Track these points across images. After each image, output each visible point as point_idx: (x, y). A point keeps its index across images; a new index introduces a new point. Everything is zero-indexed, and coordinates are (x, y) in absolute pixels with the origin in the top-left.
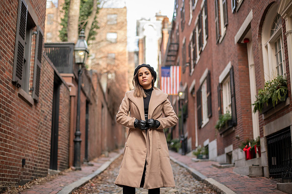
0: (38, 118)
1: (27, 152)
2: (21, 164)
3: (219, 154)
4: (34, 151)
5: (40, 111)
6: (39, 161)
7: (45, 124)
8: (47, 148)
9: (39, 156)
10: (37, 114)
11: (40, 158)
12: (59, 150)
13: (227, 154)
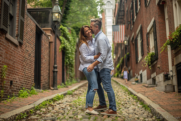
0: (24, 55)
1: (14, 76)
2: (10, 84)
3: (148, 79)
4: (20, 76)
5: (25, 50)
6: (25, 83)
7: (29, 59)
8: (31, 75)
9: (25, 79)
10: (22, 52)
11: (26, 81)
12: (41, 76)
13: (153, 78)
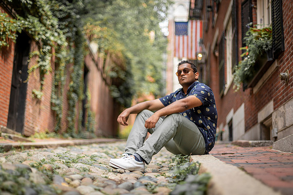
3: (247, 129)
13: (262, 123)
